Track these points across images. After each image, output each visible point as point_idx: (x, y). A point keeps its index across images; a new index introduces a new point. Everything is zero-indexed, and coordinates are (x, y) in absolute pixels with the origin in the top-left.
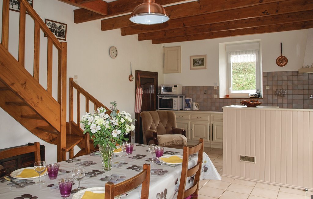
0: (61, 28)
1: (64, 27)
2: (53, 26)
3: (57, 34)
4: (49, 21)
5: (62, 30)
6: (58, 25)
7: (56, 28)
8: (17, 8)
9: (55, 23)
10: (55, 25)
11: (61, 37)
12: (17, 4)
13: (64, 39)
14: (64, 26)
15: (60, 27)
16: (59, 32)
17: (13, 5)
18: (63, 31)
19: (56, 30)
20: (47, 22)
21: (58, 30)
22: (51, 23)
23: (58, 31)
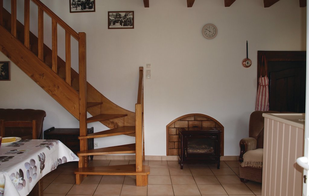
0: (127, 16)
1: (131, 15)
2: (117, 16)
3: (123, 24)
4: (112, 13)
5: (128, 19)
6: (123, 14)
7: (121, 18)
8: (80, 10)
9: (120, 13)
10: (120, 15)
11: (128, 26)
12: (80, 6)
13: (132, 27)
14: (131, 13)
15: (125, 16)
16: (125, 21)
17: (76, 8)
18: (130, 19)
19: (121, 20)
20: (110, 14)
21: (124, 19)
22: (115, 14)
23: (123, 21)
